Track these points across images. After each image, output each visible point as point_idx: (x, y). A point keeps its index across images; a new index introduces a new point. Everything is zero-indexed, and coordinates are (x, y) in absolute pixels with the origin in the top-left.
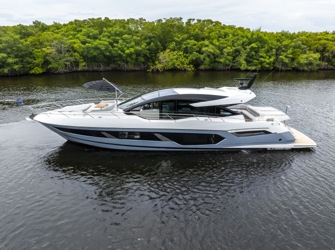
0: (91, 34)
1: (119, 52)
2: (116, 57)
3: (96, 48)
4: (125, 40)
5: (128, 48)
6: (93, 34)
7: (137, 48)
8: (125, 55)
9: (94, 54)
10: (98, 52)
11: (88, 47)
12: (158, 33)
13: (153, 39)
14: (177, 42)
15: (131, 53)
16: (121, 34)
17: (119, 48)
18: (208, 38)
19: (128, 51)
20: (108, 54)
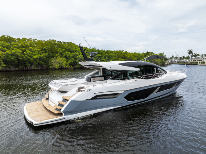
0: (4, 45)
1: (29, 57)
2: (26, 61)
3: (13, 55)
4: (31, 50)
5: (34, 55)
6: (6, 45)
7: (40, 55)
8: (32, 60)
9: (12, 58)
10: (15, 57)
11: (7, 54)
12: (49, 47)
13: (47, 51)
14: (60, 52)
15: (37, 58)
16: (26, 46)
17: (28, 56)
18: (76, 51)
19: (35, 57)
20: (22, 59)
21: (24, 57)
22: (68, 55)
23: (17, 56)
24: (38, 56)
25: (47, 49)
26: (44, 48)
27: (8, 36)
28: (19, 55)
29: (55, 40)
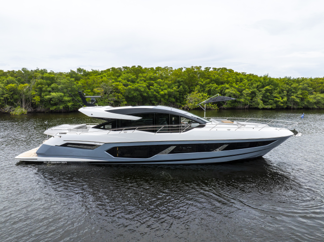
0: (130, 79)
1: (155, 93)
2: (152, 97)
3: (136, 90)
4: (159, 83)
5: (162, 90)
6: (132, 79)
7: (169, 90)
8: (159, 96)
9: (134, 94)
10: (138, 92)
11: (130, 89)
12: (185, 78)
13: (182, 83)
14: (201, 85)
15: (165, 94)
16: (155, 79)
17: (155, 90)
18: (228, 82)
19: (162, 93)
20: (145, 94)
21: (150, 93)
22: (212, 88)
23: (140, 91)
24: (166, 91)
25: (182, 81)
26: (178, 79)
27: (139, 66)
28: (143, 90)
29: (201, 67)
